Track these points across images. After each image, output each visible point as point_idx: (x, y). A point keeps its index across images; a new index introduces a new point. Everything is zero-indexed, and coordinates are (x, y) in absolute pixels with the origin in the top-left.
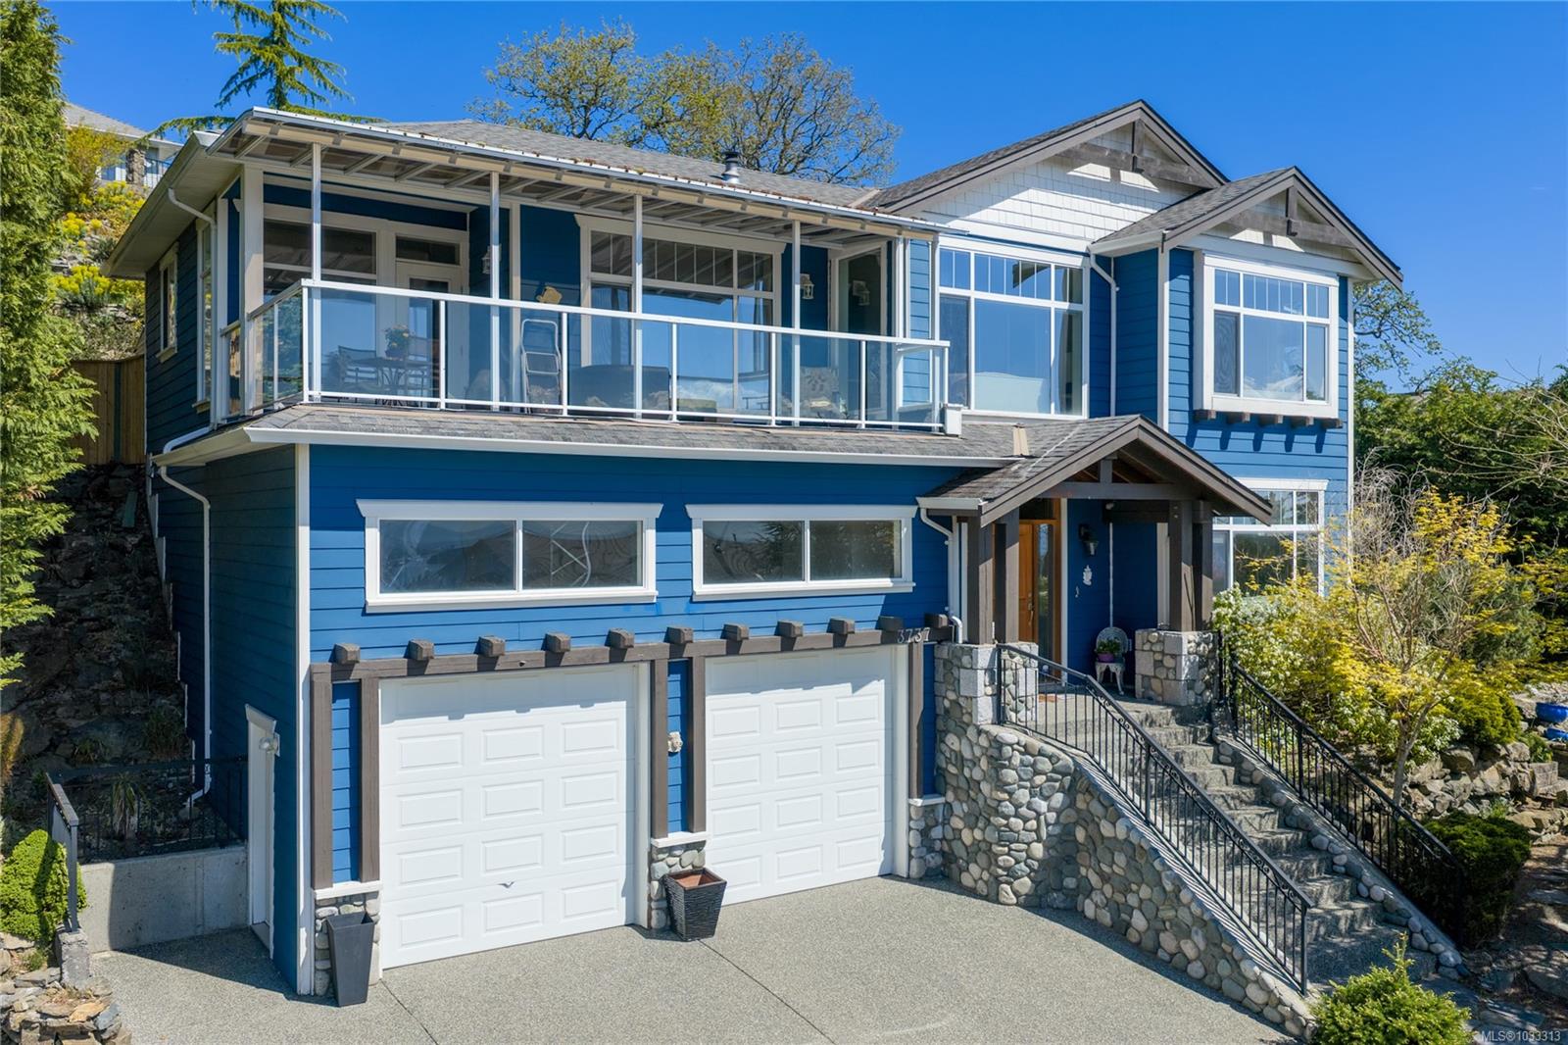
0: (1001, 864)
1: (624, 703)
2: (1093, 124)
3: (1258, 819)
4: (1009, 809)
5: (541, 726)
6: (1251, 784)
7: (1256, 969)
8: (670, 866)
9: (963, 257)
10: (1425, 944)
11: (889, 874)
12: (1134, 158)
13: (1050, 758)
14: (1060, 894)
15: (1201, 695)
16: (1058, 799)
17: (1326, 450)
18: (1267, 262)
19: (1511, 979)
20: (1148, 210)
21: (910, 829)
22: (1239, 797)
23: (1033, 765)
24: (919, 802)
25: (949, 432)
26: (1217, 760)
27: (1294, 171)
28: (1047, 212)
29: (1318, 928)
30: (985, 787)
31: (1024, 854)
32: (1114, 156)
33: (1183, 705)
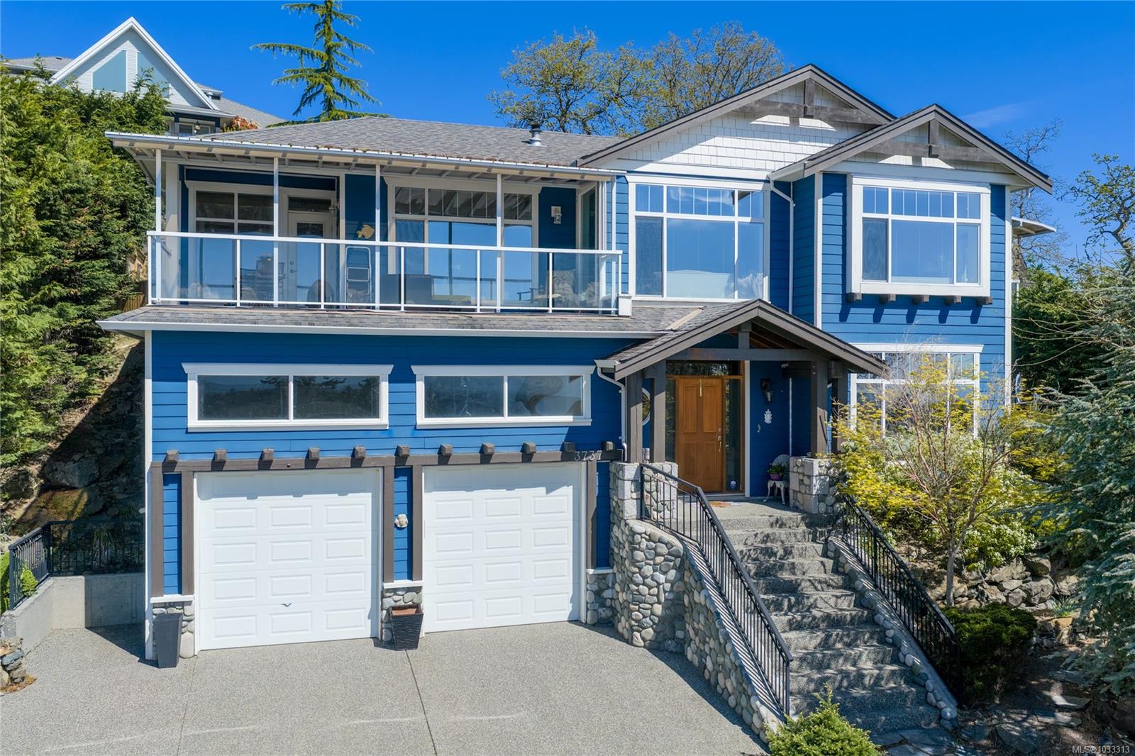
0: (634, 617)
1: (370, 494)
2: (766, 86)
3: (834, 599)
4: (640, 579)
5: (311, 506)
6: (843, 574)
7: (758, 703)
8: (396, 602)
9: (657, 190)
10: (934, 701)
11: (575, 621)
12: (805, 108)
13: (666, 544)
14: (673, 642)
15: (832, 506)
16: (673, 573)
17: (981, 321)
18: (916, 179)
19: (987, 734)
20: (824, 145)
21: (587, 590)
22: (826, 582)
23: (655, 549)
24: (591, 571)
25: (620, 314)
26: (825, 555)
27: (934, 108)
28: (731, 152)
29: (842, 680)
30: (627, 563)
31: (649, 611)
32: (786, 107)
33: (814, 512)
